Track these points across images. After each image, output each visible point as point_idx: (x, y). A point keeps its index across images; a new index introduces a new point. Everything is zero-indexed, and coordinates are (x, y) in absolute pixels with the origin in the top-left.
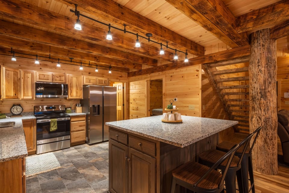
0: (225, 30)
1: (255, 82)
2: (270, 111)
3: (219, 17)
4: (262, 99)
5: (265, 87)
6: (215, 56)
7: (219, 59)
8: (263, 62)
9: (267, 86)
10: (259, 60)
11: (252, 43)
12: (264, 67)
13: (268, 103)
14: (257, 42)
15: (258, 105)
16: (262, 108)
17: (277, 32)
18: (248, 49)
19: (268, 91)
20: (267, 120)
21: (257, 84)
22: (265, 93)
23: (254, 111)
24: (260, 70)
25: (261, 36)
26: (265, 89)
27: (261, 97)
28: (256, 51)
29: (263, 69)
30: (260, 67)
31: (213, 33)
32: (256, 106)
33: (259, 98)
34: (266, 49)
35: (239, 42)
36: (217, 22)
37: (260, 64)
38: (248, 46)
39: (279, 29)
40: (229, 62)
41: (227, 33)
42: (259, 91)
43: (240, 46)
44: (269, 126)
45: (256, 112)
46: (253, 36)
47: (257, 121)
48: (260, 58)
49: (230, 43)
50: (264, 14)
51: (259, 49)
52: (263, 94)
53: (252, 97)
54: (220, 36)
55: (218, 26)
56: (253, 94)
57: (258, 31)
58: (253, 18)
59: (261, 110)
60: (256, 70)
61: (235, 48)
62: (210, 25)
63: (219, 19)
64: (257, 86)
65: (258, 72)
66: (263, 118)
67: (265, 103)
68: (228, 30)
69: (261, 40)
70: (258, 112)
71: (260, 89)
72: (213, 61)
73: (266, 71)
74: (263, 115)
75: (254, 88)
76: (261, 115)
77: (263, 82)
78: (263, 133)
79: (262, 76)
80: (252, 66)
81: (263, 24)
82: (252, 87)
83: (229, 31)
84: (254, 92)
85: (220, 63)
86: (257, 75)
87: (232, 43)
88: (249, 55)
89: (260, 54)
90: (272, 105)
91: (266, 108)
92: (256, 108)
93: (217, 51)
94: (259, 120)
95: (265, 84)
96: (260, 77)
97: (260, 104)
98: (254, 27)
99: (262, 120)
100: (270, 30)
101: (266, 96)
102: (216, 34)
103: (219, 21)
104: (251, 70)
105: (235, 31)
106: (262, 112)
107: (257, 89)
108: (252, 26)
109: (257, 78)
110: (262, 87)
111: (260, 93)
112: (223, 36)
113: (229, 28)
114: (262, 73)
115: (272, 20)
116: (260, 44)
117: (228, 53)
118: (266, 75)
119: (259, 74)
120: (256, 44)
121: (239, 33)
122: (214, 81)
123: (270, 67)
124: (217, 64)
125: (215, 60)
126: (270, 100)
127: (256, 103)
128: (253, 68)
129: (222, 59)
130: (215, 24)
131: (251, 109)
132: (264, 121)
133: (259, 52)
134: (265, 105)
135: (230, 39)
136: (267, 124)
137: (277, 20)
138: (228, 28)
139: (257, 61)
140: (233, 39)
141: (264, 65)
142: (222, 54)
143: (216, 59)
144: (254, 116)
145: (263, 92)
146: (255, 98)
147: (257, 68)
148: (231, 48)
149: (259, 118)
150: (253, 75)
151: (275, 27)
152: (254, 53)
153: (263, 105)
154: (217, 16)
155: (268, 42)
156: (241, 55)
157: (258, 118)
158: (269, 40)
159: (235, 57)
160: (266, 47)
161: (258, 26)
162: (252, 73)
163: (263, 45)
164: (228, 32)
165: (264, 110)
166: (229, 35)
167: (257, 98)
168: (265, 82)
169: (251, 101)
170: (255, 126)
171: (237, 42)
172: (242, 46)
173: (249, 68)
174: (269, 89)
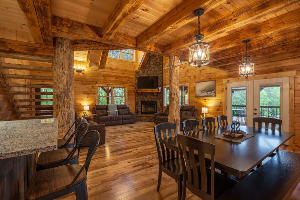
0: (42, 22)
1: (60, 83)
2: (71, 107)
3: (45, 5)
4: (65, 97)
5: (67, 87)
6: (10, 44)
7: (18, 50)
8: (66, 66)
9: (69, 87)
10: (63, 63)
11: (57, 46)
12: (67, 71)
13: (70, 101)
14: (61, 47)
15: (62, 103)
16: (65, 105)
17: (76, 45)
18: (52, 50)
19: (70, 91)
20: (69, 115)
21: (61, 84)
22: (68, 92)
23: (59, 109)
24: (64, 72)
25: (64, 43)
26: (67, 89)
27: (65, 96)
28: (60, 54)
29: (66, 72)
30: (64, 70)
31: (27, 16)
32: (60, 104)
33: (63, 97)
34: (68, 56)
35: (47, 40)
36: (40, 8)
37: (63, 67)
38: (52, 47)
39: (78, 43)
40: (27, 57)
41: (42, 26)
42: (63, 91)
43: (45, 44)
44: (71, 120)
45: (60, 110)
46: (58, 40)
47: (62, 118)
48: (64, 62)
49: (38, 38)
50: (76, 27)
51: (63, 54)
52: (66, 93)
53: (56, 96)
54: (32, 23)
55: (37, 13)
56: (57, 93)
57: (62, 38)
58: (67, 25)
59: (65, 107)
60: (61, 72)
61: (39, 44)
62: (29, 5)
63: (45, 7)
64: (61, 86)
65: (62, 74)
66: (66, 114)
67: (67, 101)
68: (45, 23)
69: (65, 47)
70: (62, 109)
71: (64, 89)
72: (7, 49)
73: (68, 74)
74: (67, 112)
75: (59, 87)
76: (65, 112)
77: (66, 83)
78: (67, 127)
79: (65, 77)
80: (57, 67)
81: (74, 34)
82: (57, 87)
83: (45, 25)
84: (58, 91)
85: (14, 55)
86: (61, 76)
87: (39, 38)
88: (53, 56)
89: (64, 58)
90: (72, 102)
91: (68, 105)
92: (60, 106)
93: (14, 38)
94: (64, 116)
95: (68, 85)
96: (64, 79)
97: (64, 102)
98: (67, 33)
99: (66, 115)
100: (71, 41)
101: (68, 95)
102: (29, 19)
103: (43, 9)
104: (56, 71)
105: (50, 29)
106: (66, 109)
107: (61, 89)
108: (67, 32)
109: (61, 79)
110: (65, 87)
111: (64, 92)
112: (35, 26)
113: (48, 22)
114: (65, 75)
115: (81, 35)
116: (63, 49)
117: (30, 47)
118: (68, 77)
119: (63, 76)
120: (60, 48)
121: (53, 31)
122: (3, 75)
123: (71, 71)
124: (10, 55)
125: (10, 49)
126: (71, 98)
127: (60, 101)
128: (57, 69)
129: (22, 51)
130: (36, 8)
131: (56, 108)
132: (67, 117)
133: (63, 57)
134: (67, 103)
135: (40, 33)
136: (69, 119)
137: (84, 36)
138: (46, 21)
139: (61, 64)
140: (44, 34)
141: (66, 69)
142: (22, 45)
143: (12, 48)
144: (59, 113)
145: (66, 91)
146: (60, 97)
147: (61, 70)
148: (34, 43)
149: (64, 114)
150: (58, 76)
151: (75, 41)
152: (58, 56)
153: (66, 103)
154: (45, 3)
155: (70, 51)
156: (45, 54)
157: (62, 114)
158: (70, 49)
159: (38, 53)
160: (68, 54)
161: (70, 34)
162: (57, 73)
163: (66, 52)
164: (43, 24)
165: (67, 107)
166: (42, 29)
167: (61, 97)
168: (67, 83)
169: (55, 100)
170: (61, 122)
171: (45, 39)
172: (47, 45)
173: (54, 68)
174: (70, 90)
